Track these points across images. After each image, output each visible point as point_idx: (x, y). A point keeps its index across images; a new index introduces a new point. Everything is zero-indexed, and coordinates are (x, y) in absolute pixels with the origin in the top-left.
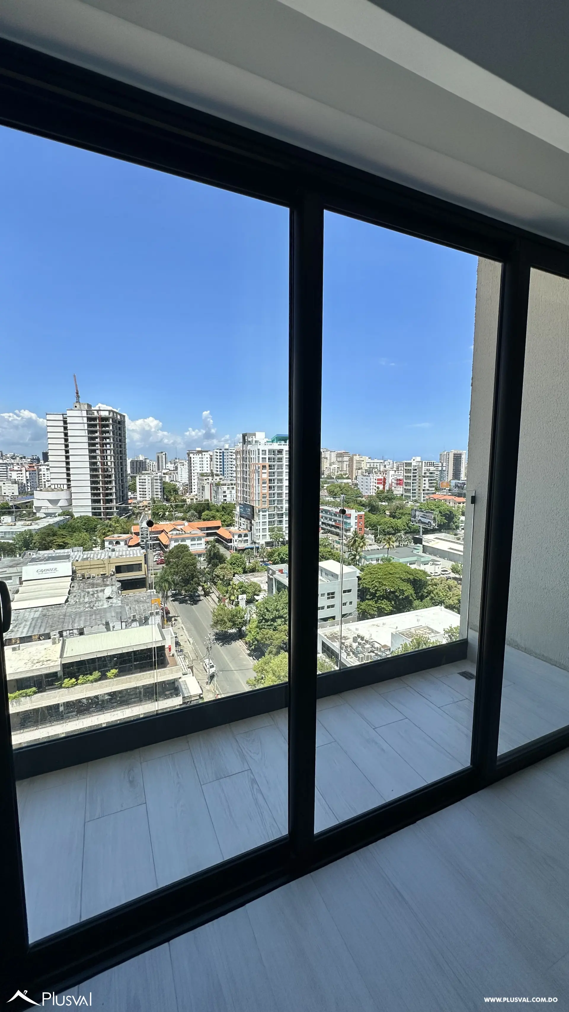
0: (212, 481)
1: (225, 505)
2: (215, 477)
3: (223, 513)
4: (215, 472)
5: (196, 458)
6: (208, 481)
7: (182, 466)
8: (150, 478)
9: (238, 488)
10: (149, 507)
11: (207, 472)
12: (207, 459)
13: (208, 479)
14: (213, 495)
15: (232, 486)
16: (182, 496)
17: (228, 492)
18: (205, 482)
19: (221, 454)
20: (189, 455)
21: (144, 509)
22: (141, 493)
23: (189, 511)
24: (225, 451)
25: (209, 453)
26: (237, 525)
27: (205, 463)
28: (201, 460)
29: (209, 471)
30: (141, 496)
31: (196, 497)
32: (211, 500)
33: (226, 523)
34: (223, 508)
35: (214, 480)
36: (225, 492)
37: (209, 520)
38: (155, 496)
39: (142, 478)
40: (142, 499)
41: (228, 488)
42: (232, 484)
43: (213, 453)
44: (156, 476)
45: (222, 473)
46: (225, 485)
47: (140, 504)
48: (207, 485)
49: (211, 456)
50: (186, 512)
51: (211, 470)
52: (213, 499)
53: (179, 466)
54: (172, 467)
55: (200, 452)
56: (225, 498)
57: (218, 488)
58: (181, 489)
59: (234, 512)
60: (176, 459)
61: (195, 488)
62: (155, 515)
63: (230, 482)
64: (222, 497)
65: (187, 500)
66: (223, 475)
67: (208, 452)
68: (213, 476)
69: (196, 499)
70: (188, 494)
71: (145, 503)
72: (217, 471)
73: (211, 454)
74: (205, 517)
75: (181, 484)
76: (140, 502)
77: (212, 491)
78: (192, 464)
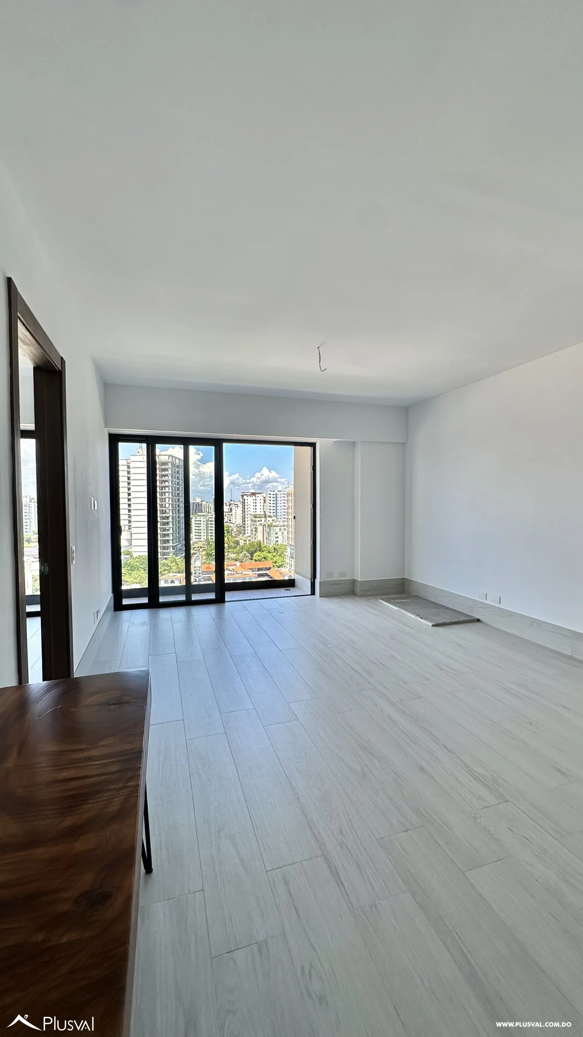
0: (265, 523)
1: (276, 547)
2: (268, 519)
3: (275, 554)
4: (268, 514)
5: (250, 500)
6: (260, 522)
8: (205, 520)
9: (289, 530)
10: (203, 547)
11: (260, 513)
12: (261, 501)
13: (261, 520)
14: (265, 536)
15: (285, 528)
16: (236, 537)
17: (280, 533)
18: (258, 523)
19: (275, 496)
20: (243, 497)
21: (199, 550)
22: (197, 534)
23: (241, 552)
24: (278, 493)
25: (263, 494)
26: (288, 566)
27: (258, 504)
28: (254, 501)
29: (262, 513)
30: (197, 537)
31: (249, 538)
32: (263, 541)
33: (277, 564)
34: (275, 549)
35: (267, 521)
36: (277, 533)
37: (260, 561)
38: (210, 537)
39: (198, 519)
40: (197, 540)
41: (280, 529)
42: (284, 526)
43: (267, 494)
44: (211, 518)
45: (275, 514)
46: (278, 526)
47: (195, 545)
48: (260, 526)
49: (265, 498)
50: (238, 553)
51: (265, 512)
52: (265, 540)
53: (233, 508)
54: (227, 509)
55: (253, 494)
56: (277, 540)
57: (270, 529)
58: (235, 530)
59: (284, 553)
60: (231, 500)
61: (248, 529)
62: (208, 556)
63: (282, 523)
64: (275, 538)
65: (241, 541)
66: (276, 517)
67: (261, 494)
68: (265, 517)
69: (249, 540)
70: (241, 535)
71: (200, 544)
72: (270, 513)
73: (265, 496)
74: (257, 558)
75: (235, 525)
76: (196, 543)
77: (265, 533)
78: (246, 506)
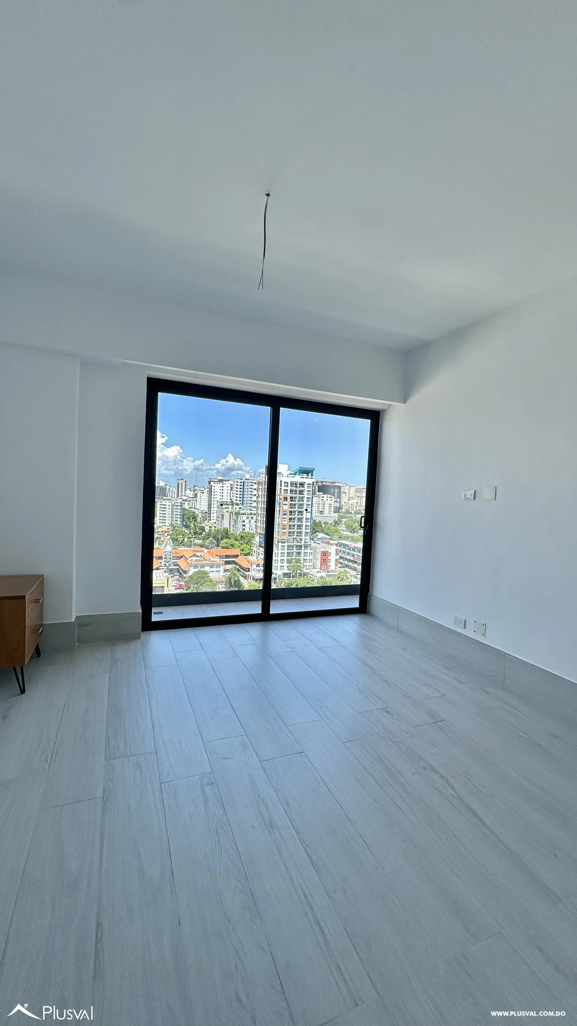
7: (202, 494)
